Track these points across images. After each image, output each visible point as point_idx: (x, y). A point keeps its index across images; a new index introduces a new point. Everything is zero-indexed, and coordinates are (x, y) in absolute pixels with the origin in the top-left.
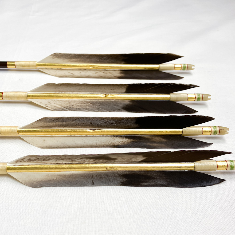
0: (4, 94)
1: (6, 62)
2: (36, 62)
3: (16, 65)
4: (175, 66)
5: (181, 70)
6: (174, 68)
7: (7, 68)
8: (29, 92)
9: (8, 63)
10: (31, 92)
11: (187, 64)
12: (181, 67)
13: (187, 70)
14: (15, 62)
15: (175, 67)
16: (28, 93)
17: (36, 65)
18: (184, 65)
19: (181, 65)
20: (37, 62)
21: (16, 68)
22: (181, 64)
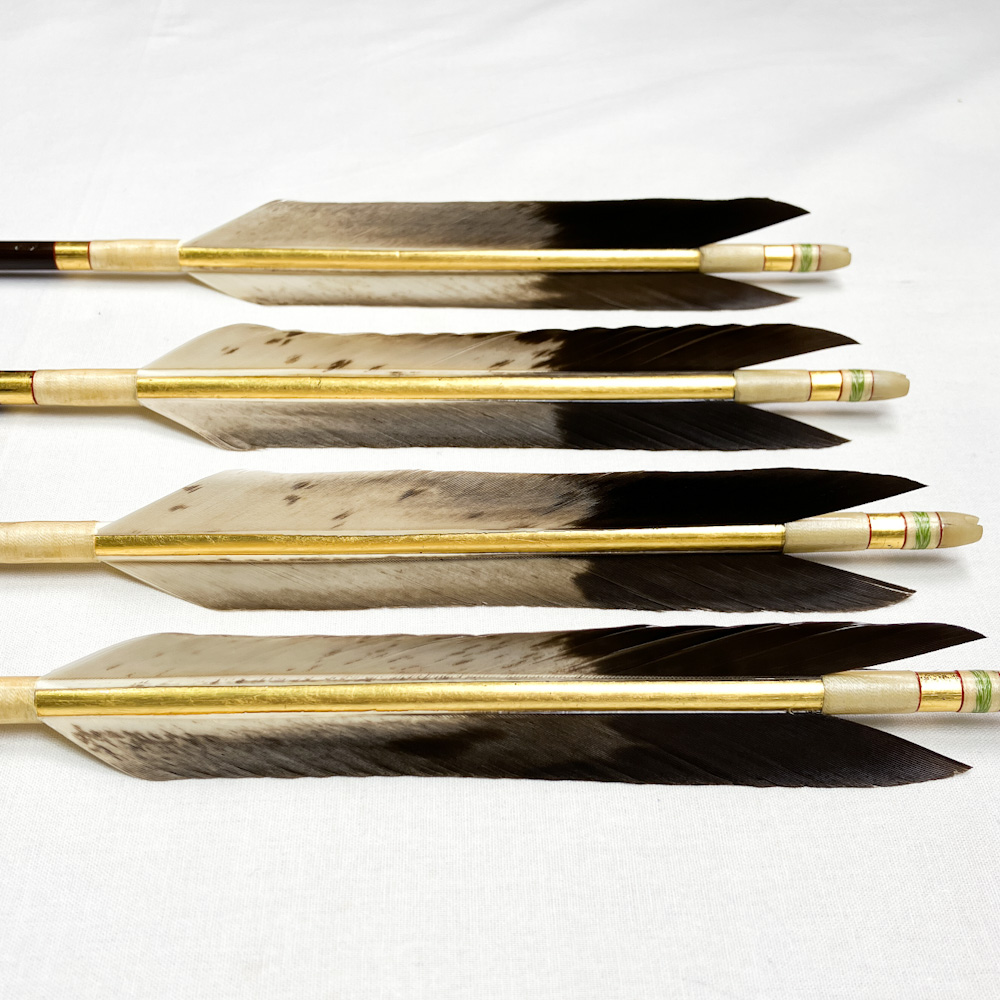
0: (38, 380)
1: (52, 244)
2: (177, 241)
3: (92, 258)
4: (768, 255)
5: (791, 270)
6: (765, 264)
7: (55, 267)
8: (142, 369)
9: (58, 249)
10: (149, 369)
11: (819, 242)
12: (794, 259)
13: (818, 269)
14: (87, 243)
15: (765, 260)
16: (140, 373)
17: (177, 254)
18: (804, 249)
19: (791, 248)
20: (180, 244)
21: (91, 268)
22: (793, 246)
